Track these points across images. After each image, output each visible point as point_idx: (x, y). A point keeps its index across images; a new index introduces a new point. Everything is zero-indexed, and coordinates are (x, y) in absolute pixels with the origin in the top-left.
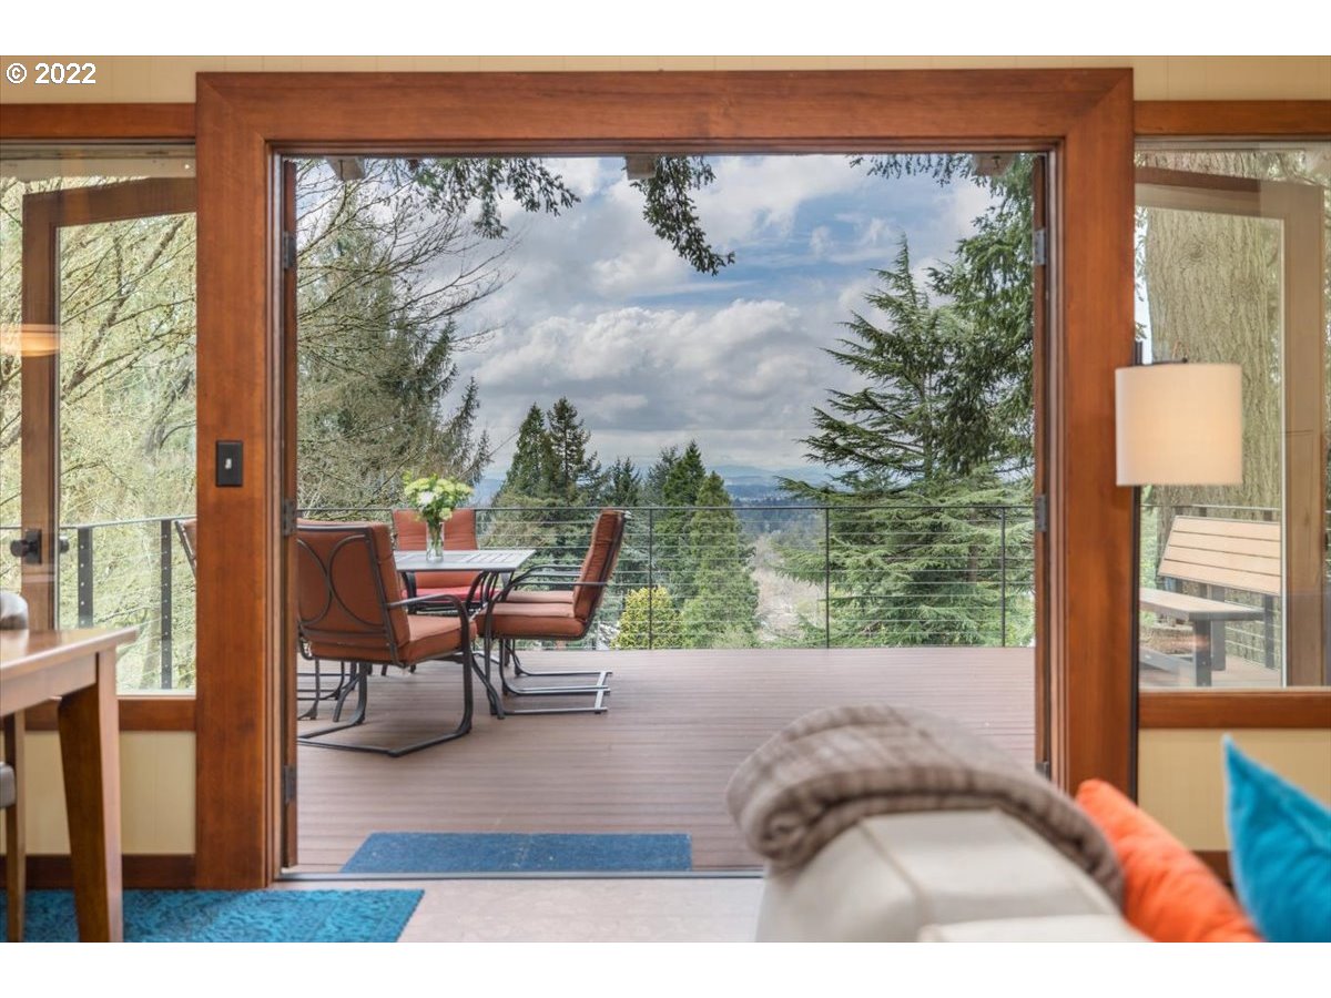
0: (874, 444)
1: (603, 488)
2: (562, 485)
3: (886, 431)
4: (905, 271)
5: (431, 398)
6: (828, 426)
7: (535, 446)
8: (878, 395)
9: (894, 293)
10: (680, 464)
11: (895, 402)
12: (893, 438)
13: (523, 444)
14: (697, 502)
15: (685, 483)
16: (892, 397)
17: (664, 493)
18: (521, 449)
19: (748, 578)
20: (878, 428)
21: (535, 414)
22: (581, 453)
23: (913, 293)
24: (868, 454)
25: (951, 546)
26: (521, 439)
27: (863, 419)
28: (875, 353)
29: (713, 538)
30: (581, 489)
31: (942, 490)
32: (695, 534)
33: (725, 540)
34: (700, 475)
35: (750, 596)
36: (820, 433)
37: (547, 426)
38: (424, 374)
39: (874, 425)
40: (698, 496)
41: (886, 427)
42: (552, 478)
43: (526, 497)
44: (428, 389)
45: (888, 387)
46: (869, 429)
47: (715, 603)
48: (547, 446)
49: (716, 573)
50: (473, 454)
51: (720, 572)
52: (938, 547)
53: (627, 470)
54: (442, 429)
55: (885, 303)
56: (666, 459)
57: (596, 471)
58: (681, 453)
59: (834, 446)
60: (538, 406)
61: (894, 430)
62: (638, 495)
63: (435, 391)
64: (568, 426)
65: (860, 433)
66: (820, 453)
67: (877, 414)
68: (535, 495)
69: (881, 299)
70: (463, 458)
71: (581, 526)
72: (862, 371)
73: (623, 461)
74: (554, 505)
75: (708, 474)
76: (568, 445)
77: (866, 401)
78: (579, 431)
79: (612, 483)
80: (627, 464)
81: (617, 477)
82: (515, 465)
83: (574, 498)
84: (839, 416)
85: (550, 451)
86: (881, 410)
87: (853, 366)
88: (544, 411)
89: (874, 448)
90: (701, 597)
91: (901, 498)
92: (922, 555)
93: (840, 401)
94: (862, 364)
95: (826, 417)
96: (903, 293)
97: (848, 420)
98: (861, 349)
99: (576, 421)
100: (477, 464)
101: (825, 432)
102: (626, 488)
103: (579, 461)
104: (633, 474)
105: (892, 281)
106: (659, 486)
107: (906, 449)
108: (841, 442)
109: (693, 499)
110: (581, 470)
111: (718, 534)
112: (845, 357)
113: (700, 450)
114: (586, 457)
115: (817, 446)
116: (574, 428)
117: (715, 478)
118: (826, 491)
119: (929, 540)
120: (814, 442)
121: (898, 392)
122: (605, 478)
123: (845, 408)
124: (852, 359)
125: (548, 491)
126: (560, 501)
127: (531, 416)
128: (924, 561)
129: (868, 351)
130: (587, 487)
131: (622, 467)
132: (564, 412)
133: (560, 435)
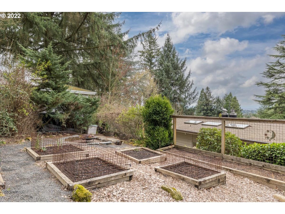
2: (207, 100)
7: (203, 94)
10: (228, 96)
15: (229, 99)
17: (225, 101)
18: (201, 95)
21: (203, 90)
22: (210, 95)
26: (201, 93)
29: (235, 107)
37: (205, 91)
48: (205, 94)
56: (226, 95)
57: (213, 97)
58: (228, 94)
60: (203, 88)
62: (221, 101)
75: (233, 97)
76: (208, 94)
78: (210, 91)
79: (216, 100)
82: (200, 97)
83: (209, 102)
99: (210, 90)
102: (218, 100)
103: (210, 96)
104: (220, 98)
106: (225, 99)
110: (211, 98)
111: (236, 106)
113: (232, 93)
114: (211, 96)
117: (235, 97)
122: (215, 99)
126: (207, 102)
130: (212, 100)
131: (218, 97)
132: (208, 88)
133: (207, 92)
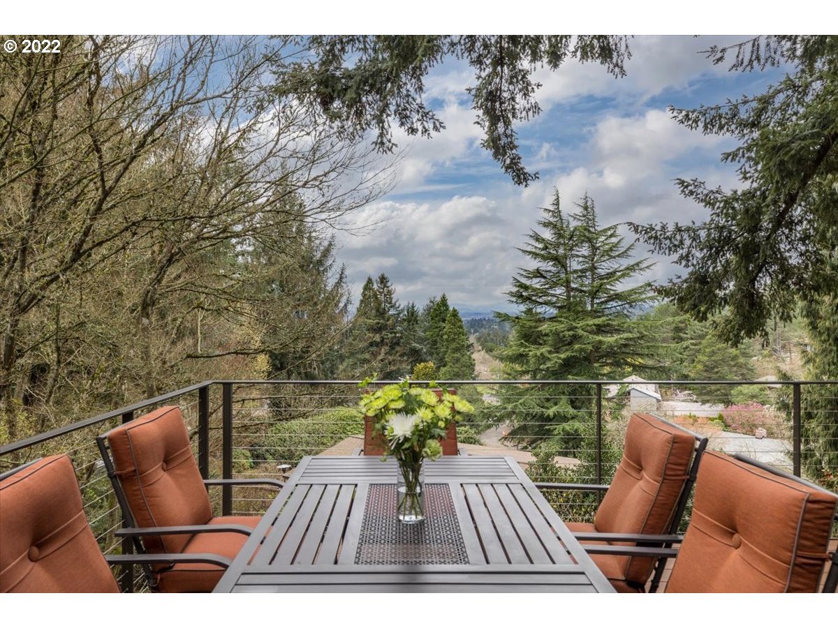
0: (541, 295)
1: (401, 315)
2: (383, 314)
3: (548, 288)
4: (558, 208)
5: (323, 273)
6: (519, 286)
7: (370, 296)
8: (543, 271)
9: (552, 220)
10: (438, 304)
11: (551, 274)
12: (551, 292)
13: (364, 295)
14: (446, 322)
15: (441, 313)
16: (550, 271)
17: (430, 318)
18: (363, 297)
19: (470, 357)
20: (543, 287)
21: (370, 281)
22: (391, 299)
23: (562, 219)
24: (538, 300)
25: (584, 346)
26: (363, 292)
27: (536, 283)
28: (543, 249)
30: (392, 315)
31: (577, 318)
32: (445, 337)
33: (460, 340)
34: (447, 309)
35: (471, 366)
36: (515, 289)
37: (375, 287)
38: (320, 262)
39: (542, 285)
40: (447, 319)
41: (547, 286)
42: (378, 311)
43: (366, 320)
44: (322, 269)
45: (548, 266)
46: (538, 287)
47: (455, 370)
48: (375, 295)
49: (456, 355)
50: (344, 300)
51: (457, 355)
52: (577, 346)
53: (413, 307)
54: (329, 288)
55: (546, 225)
56: (431, 302)
57: (398, 307)
58: (438, 299)
59: (521, 296)
60: (371, 278)
61: (551, 288)
62: (418, 318)
63: (325, 270)
64: (385, 286)
65: (535, 290)
66: (514, 299)
67: (543, 280)
68: (370, 319)
69: (545, 223)
70: (339, 302)
71: (391, 333)
72: (535, 258)
73: (411, 302)
74: (379, 323)
75: (451, 309)
76: (385, 295)
77: (538, 274)
78: (390, 288)
79: (406, 313)
80: (413, 304)
81: (408, 310)
82: (361, 304)
83: (388, 320)
84: (524, 281)
85: (377, 298)
86: (544, 277)
87: (530, 256)
88: (374, 280)
89: (540, 297)
90: (448, 367)
91: (555, 321)
92: (567, 350)
93: (524, 273)
94: (535, 255)
95: (518, 281)
96: (556, 220)
97: (528, 282)
98: (536, 247)
99: (389, 284)
100: (346, 305)
101: (517, 289)
102: (412, 315)
103: (390, 303)
104: (415, 309)
105: (551, 214)
106: (428, 314)
107: (558, 297)
108: (524, 294)
109: (444, 321)
110: (391, 307)
112: (527, 251)
113: (447, 297)
114: (393, 301)
115: (512, 296)
116: (388, 287)
117: (455, 310)
118: (517, 318)
119: (570, 344)
120: (511, 294)
121: (553, 269)
122: (403, 310)
123: (527, 277)
124: (530, 253)
125: (376, 316)
126: (382, 321)
127: (368, 282)
128: (569, 354)
129: (540, 249)
130: (394, 314)
131: (410, 306)
132: (383, 280)
133: (382, 290)
